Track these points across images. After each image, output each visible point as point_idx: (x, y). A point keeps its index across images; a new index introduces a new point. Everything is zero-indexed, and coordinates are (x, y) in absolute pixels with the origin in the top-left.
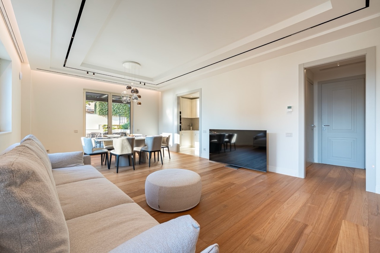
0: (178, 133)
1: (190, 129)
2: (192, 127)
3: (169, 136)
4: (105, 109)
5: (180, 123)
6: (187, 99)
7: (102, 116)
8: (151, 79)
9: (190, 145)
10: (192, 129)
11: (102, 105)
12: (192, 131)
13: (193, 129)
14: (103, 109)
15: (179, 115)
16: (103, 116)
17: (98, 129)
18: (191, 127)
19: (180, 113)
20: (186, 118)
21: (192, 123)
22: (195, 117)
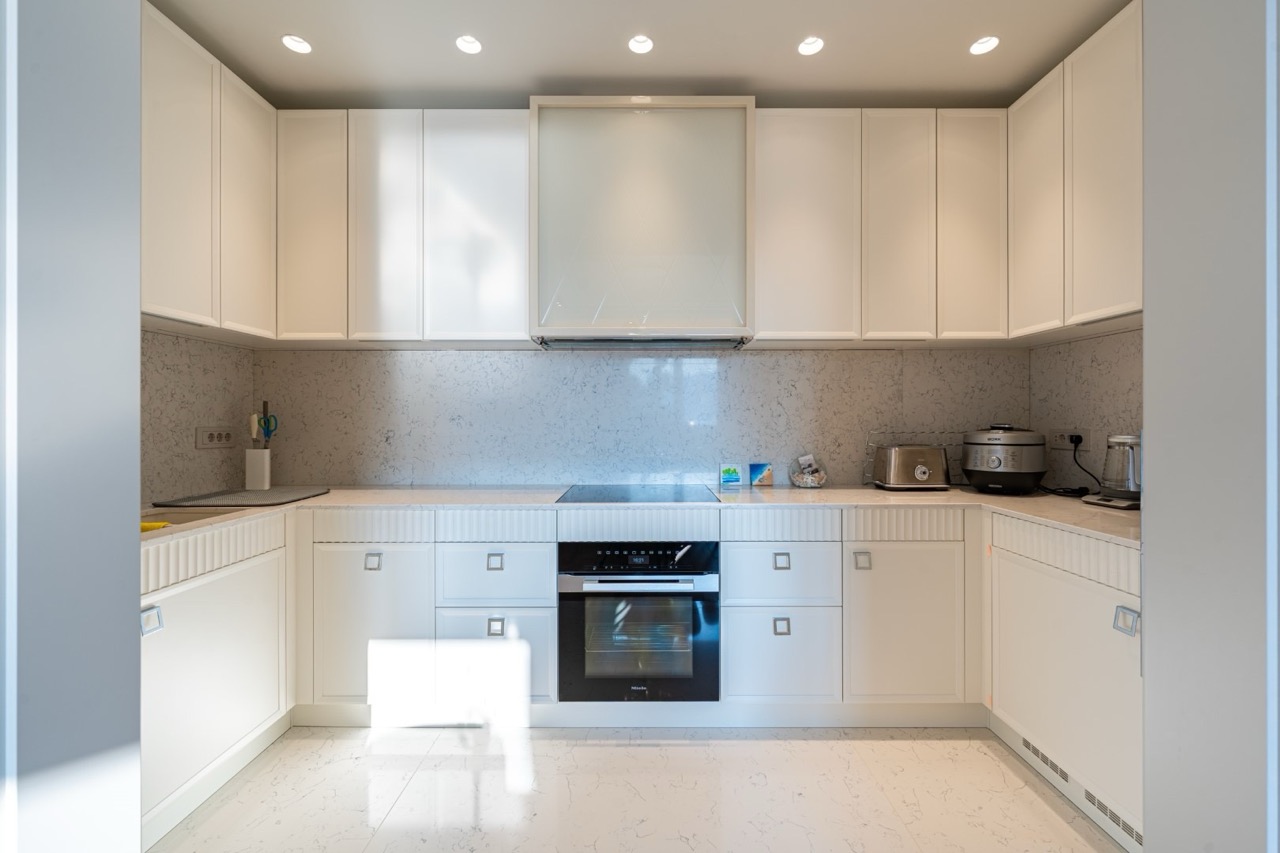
2: (265, 457)
18: (260, 462)
21: (265, 404)
22: (336, 335)
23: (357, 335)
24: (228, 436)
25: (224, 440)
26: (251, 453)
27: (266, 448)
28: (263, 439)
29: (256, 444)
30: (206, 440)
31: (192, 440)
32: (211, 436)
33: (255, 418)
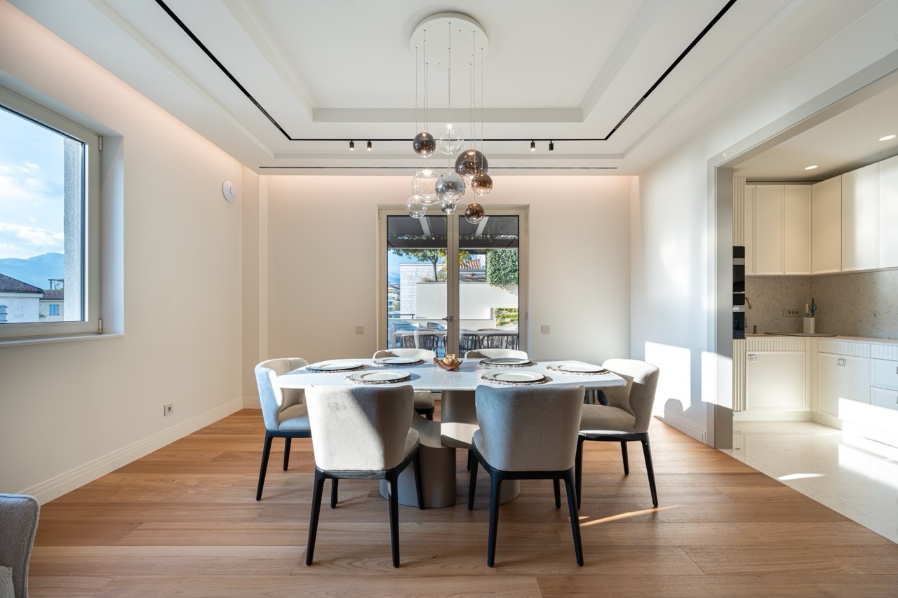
0: (723, 349)
1: (799, 330)
2: (812, 320)
3: (651, 379)
4: (504, 269)
5: (738, 299)
6: (780, 187)
7: (498, 287)
8: (575, 114)
9: (806, 408)
10: (812, 331)
11: (497, 259)
12: (815, 340)
13: (820, 331)
14: (499, 270)
15: (730, 262)
16: (501, 287)
17: (489, 318)
18: (810, 322)
19: (739, 252)
20: (775, 277)
21: (813, 299)
22: (837, 271)
23: (846, 270)
24: (797, 312)
25: (795, 313)
26: (805, 319)
27: (812, 317)
28: (810, 314)
29: (807, 315)
30: (787, 313)
31: (781, 313)
32: (790, 312)
33: (807, 305)
